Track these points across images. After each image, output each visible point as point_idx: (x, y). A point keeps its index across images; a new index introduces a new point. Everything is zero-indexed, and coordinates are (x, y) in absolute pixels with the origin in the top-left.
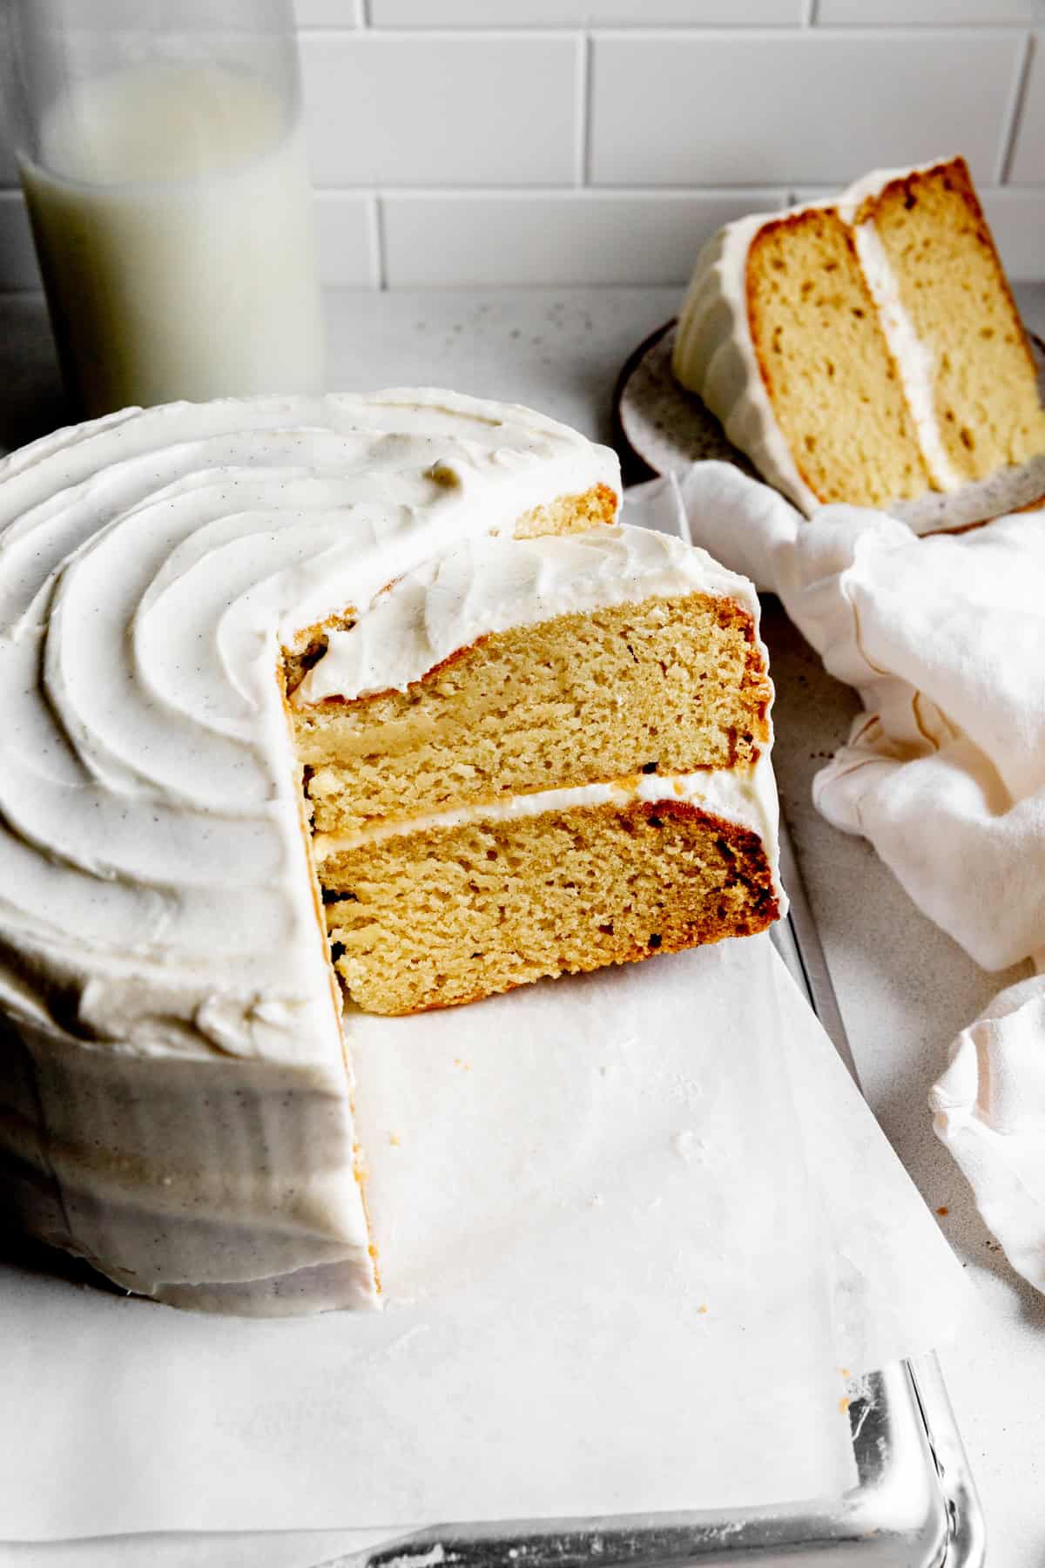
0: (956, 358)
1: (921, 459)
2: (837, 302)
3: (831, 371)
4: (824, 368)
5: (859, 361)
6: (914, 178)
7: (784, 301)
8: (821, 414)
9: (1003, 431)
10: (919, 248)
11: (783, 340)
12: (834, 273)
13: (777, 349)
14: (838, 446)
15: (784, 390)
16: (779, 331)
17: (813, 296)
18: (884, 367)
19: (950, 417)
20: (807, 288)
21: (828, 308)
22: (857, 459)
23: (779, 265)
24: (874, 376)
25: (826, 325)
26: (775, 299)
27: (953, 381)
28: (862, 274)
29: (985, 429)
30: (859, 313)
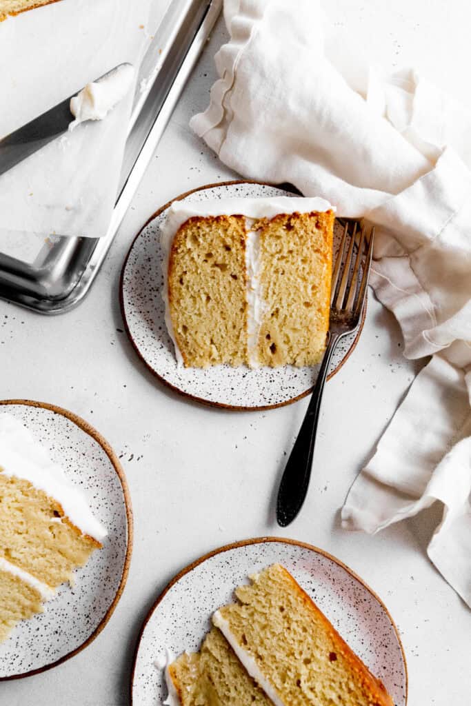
0: (283, 312)
1: (245, 351)
2: (223, 267)
3: (208, 298)
4: (204, 298)
5: (226, 300)
6: (296, 215)
7: (192, 259)
8: (194, 318)
9: (296, 351)
10: (285, 253)
11: (187, 278)
12: (227, 252)
13: (181, 282)
14: (199, 335)
15: (178, 302)
16: (185, 273)
17: (211, 262)
18: (240, 305)
19: (268, 337)
20: (209, 255)
21: (218, 270)
22: (208, 342)
23: (195, 239)
24: (232, 309)
25: (213, 278)
26: (187, 257)
27: (277, 322)
28: (243, 258)
29: (285, 347)
30: (235, 277)
